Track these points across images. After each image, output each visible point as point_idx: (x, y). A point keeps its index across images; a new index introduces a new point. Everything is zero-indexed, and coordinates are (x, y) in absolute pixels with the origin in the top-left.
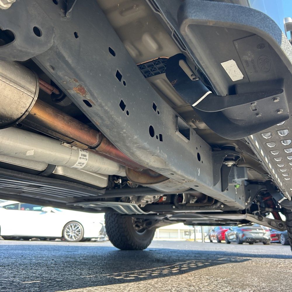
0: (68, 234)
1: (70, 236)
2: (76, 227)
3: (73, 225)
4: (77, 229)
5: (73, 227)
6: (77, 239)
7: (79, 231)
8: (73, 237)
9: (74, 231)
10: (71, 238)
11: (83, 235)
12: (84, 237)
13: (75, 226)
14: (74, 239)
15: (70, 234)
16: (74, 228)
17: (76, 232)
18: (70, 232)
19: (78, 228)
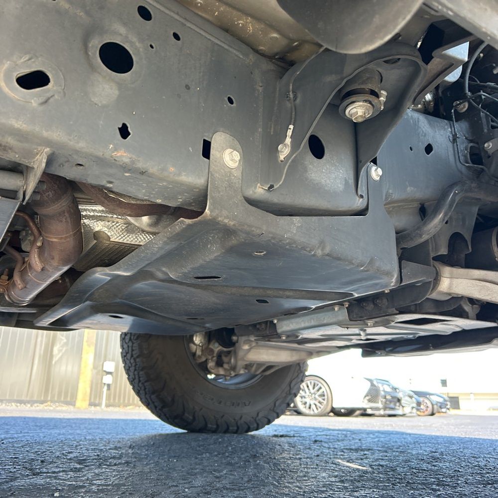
0: (304, 400)
1: (308, 405)
2: (316, 388)
3: (311, 383)
4: (318, 390)
5: (311, 387)
6: (320, 410)
7: (324, 396)
8: (313, 407)
9: (313, 395)
10: (310, 408)
11: (330, 402)
12: (334, 406)
13: (314, 385)
14: (316, 411)
15: (308, 400)
16: (314, 388)
17: (317, 396)
18: (307, 396)
19: (320, 388)
